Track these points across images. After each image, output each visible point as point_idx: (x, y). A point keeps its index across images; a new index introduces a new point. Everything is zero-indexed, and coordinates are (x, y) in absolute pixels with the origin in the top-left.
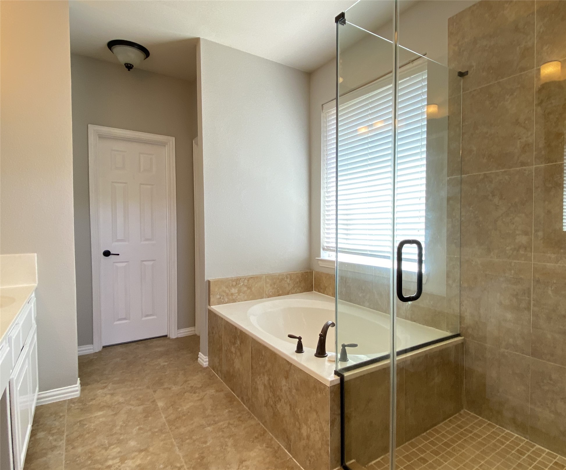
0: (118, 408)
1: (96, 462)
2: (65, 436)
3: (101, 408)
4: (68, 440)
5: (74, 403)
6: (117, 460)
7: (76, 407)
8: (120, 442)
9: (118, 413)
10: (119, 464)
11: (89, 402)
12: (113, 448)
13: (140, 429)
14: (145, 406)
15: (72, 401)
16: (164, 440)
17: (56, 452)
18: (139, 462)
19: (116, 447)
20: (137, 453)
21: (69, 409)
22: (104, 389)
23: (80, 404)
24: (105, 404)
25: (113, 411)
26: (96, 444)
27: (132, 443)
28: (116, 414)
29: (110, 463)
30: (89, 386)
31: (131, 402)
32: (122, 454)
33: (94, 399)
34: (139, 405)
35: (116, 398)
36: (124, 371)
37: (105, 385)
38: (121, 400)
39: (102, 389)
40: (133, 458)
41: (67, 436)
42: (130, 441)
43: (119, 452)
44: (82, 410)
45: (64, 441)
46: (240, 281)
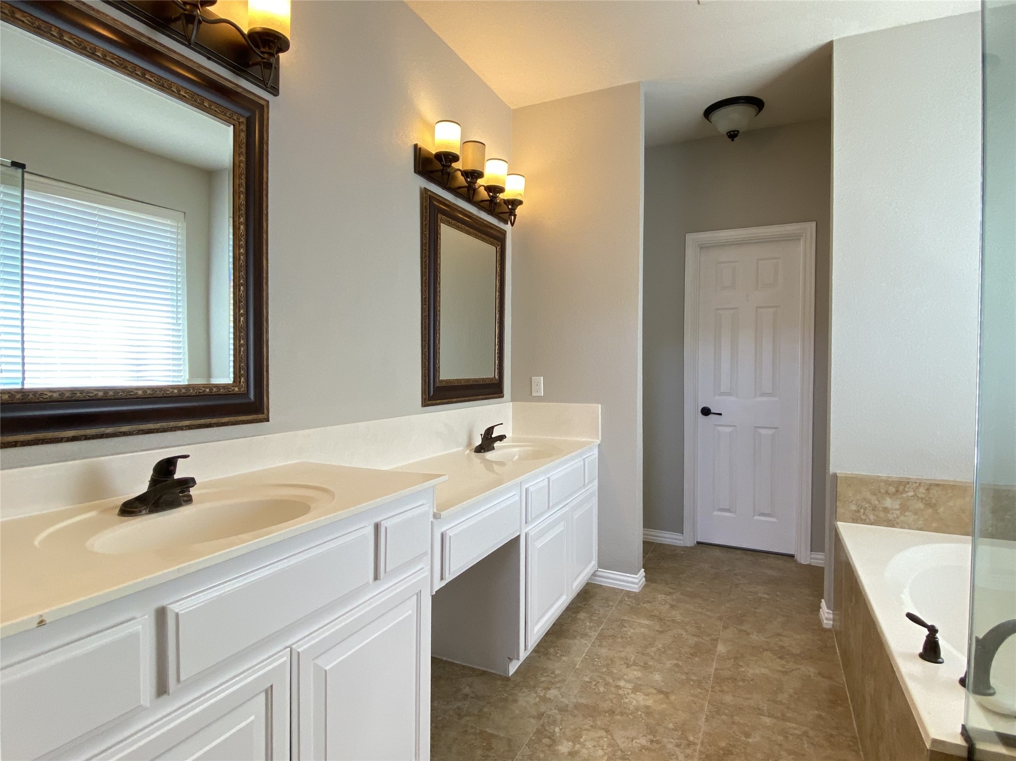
0: (669, 626)
1: (610, 673)
2: (600, 628)
3: (651, 617)
4: (600, 635)
5: (629, 597)
6: (630, 686)
7: (629, 603)
8: (646, 667)
9: (666, 631)
10: (630, 691)
11: (644, 603)
12: (635, 670)
13: (677, 665)
14: (701, 640)
15: (628, 594)
16: (696, 696)
17: (584, 641)
18: (650, 703)
19: (639, 670)
20: (654, 691)
21: (621, 602)
22: (668, 595)
23: (634, 601)
24: (658, 614)
25: (661, 626)
26: (623, 655)
27: (657, 677)
28: (661, 632)
29: (622, 683)
30: (654, 585)
31: (688, 627)
32: (639, 682)
33: (651, 603)
34: (694, 635)
35: (674, 613)
36: (705, 583)
37: (672, 591)
38: (679, 618)
39: (665, 594)
40: (647, 695)
41: (602, 629)
42: (657, 673)
43: (638, 678)
44: (632, 608)
45: (596, 634)
46: (908, 486)
